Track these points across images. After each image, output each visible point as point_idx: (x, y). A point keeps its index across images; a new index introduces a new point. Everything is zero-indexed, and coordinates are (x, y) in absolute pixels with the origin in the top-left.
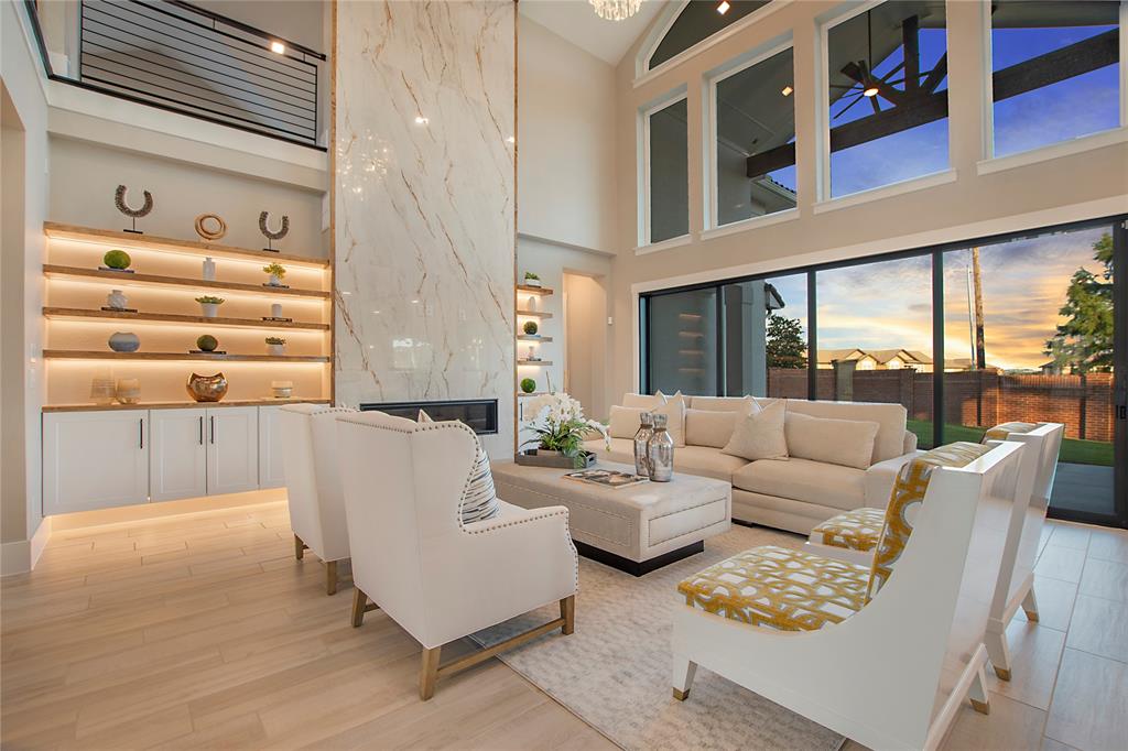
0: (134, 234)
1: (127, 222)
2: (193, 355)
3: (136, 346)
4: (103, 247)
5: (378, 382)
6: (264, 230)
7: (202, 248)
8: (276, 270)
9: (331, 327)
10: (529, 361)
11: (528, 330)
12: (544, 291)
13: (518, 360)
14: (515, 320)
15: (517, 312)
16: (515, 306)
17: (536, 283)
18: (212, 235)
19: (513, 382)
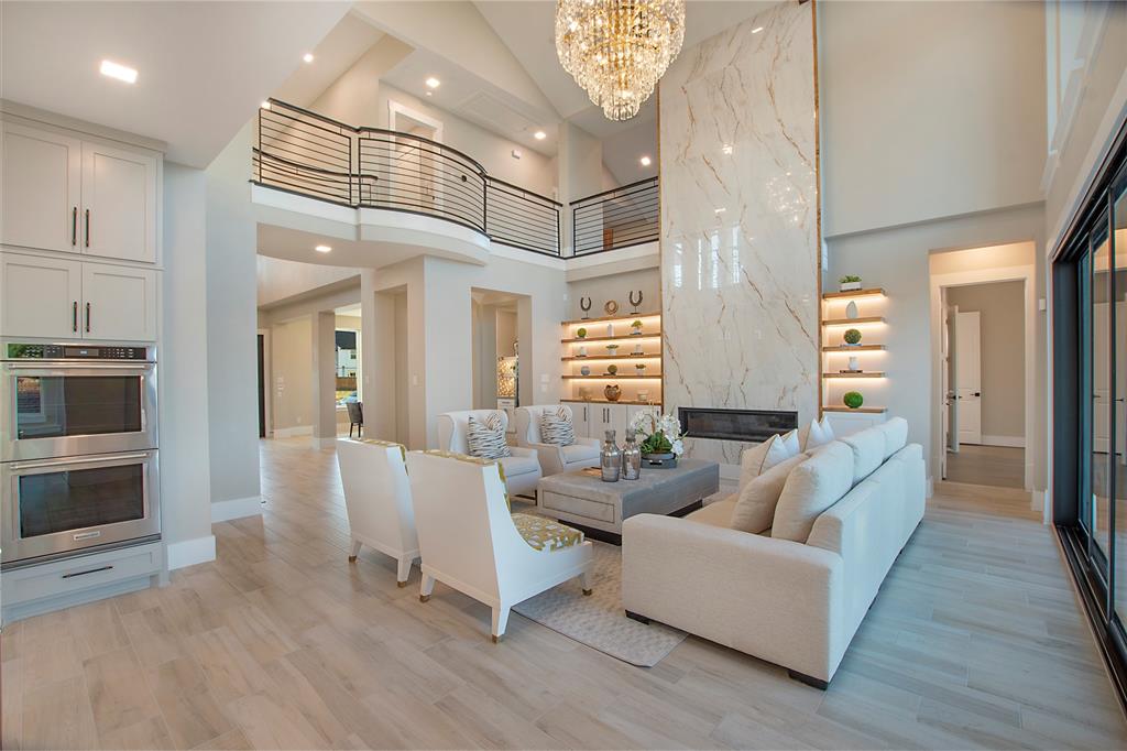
0: (585, 320)
1: (584, 314)
2: (605, 376)
3: (588, 372)
4: (575, 328)
5: (689, 392)
6: (631, 302)
7: (607, 319)
8: (637, 324)
9: (661, 356)
10: (844, 373)
11: (852, 338)
12: (867, 292)
13: (824, 372)
14: (820, 332)
15: (824, 323)
16: (820, 317)
17: (856, 285)
18: (612, 311)
19: (817, 396)
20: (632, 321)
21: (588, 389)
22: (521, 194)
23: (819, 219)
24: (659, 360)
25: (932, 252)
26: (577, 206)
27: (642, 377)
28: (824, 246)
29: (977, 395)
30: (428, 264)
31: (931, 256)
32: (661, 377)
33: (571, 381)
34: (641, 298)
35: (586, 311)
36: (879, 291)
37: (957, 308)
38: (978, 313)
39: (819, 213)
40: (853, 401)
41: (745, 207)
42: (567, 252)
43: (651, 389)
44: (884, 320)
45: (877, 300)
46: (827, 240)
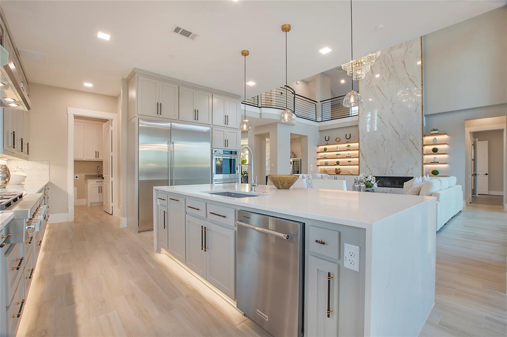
0: (327, 144)
1: (326, 142)
2: (335, 165)
3: (328, 164)
4: (323, 147)
5: (370, 170)
6: (346, 138)
7: (336, 144)
8: (349, 146)
9: (359, 157)
10: (432, 163)
11: (435, 151)
12: (441, 134)
13: (424, 162)
14: (423, 148)
15: (424, 145)
16: (423, 143)
17: (437, 132)
18: (338, 141)
19: (421, 171)
20: (347, 145)
21: (327, 170)
22: (304, 99)
23: (422, 109)
24: (358, 159)
25: (466, 120)
26: (323, 102)
27: (350, 165)
28: (424, 118)
29: (487, 174)
30: (279, 125)
31: (466, 122)
32: (359, 165)
33: (320, 167)
34: (350, 137)
35: (327, 141)
36: (445, 134)
37: (477, 139)
38: (487, 141)
39: (422, 107)
40: (435, 173)
41: (393, 104)
42: (319, 119)
43: (354, 170)
44: (447, 144)
45: (445, 137)
46: (425, 116)
